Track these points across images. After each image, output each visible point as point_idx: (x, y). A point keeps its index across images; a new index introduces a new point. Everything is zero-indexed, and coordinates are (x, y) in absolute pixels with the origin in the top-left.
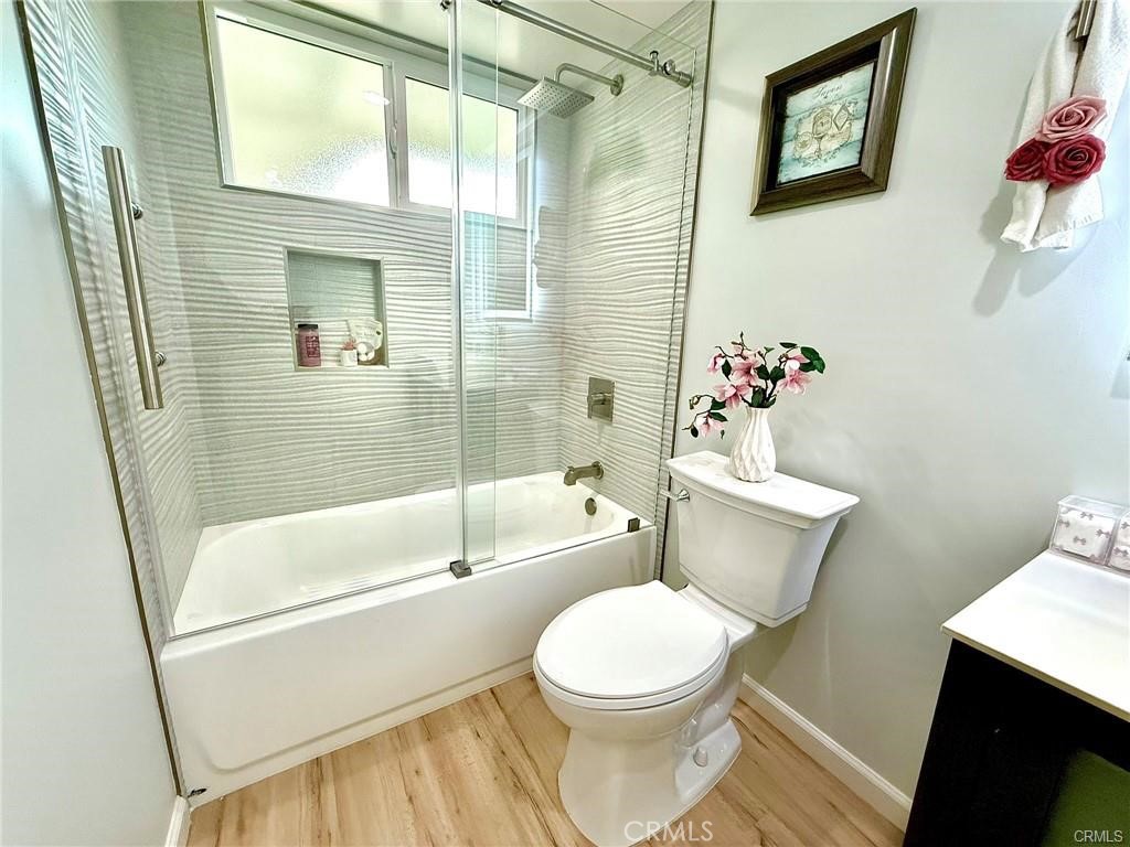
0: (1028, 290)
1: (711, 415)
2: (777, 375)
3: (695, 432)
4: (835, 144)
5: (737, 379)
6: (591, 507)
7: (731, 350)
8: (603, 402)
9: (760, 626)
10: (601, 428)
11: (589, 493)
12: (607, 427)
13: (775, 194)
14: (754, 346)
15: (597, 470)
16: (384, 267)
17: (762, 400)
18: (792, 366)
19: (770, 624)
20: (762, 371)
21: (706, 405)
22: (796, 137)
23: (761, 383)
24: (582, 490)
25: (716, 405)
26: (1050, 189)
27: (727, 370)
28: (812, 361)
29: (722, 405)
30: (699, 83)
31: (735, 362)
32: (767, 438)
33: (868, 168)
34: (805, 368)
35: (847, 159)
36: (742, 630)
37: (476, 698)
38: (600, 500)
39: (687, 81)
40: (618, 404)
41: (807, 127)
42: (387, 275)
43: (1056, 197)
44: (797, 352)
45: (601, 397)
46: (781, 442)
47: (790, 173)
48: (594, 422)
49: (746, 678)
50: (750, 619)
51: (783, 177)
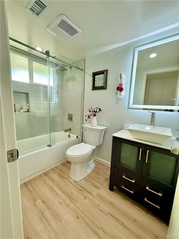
0: (120, 102)
1: (88, 118)
2: (96, 112)
3: (86, 120)
4: (101, 83)
5: (91, 113)
6: (69, 136)
7: (90, 109)
8: (71, 118)
9: (97, 146)
10: (70, 122)
11: (69, 134)
12: (72, 122)
13: (94, 88)
14: (93, 108)
15: (70, 130)
16: (29, 94)
17: (95, 115)
18: (98, 110)
19: (98, 145)
20: (94, 111)
21: (87, 116)
22: (96, 81)
23: (94, 113)
24: (67, 133)
25: (89, 116)
26: (120, 92)
27: (90, 111)
28: (100, 110)
29: (90, 116)
30: (84, 71)
31: (91, 110)
32: (96, 120)
33: (104, 86)
34: (99, 111)
35: (102, 85)
36: (94, 147)
37: (53, 169)
38: (71, 135)
39: (82, 70)
40: (73, 118)
41: (98, 80)
42: (30, 95)
43: (121, 92)
44: (98, 109)
45: (70, 117)
46: (98, 121)
47: (96, 85)
48: (69, 121)
49: (95, 157)
50: (95, 146)
51: (95, 86)
